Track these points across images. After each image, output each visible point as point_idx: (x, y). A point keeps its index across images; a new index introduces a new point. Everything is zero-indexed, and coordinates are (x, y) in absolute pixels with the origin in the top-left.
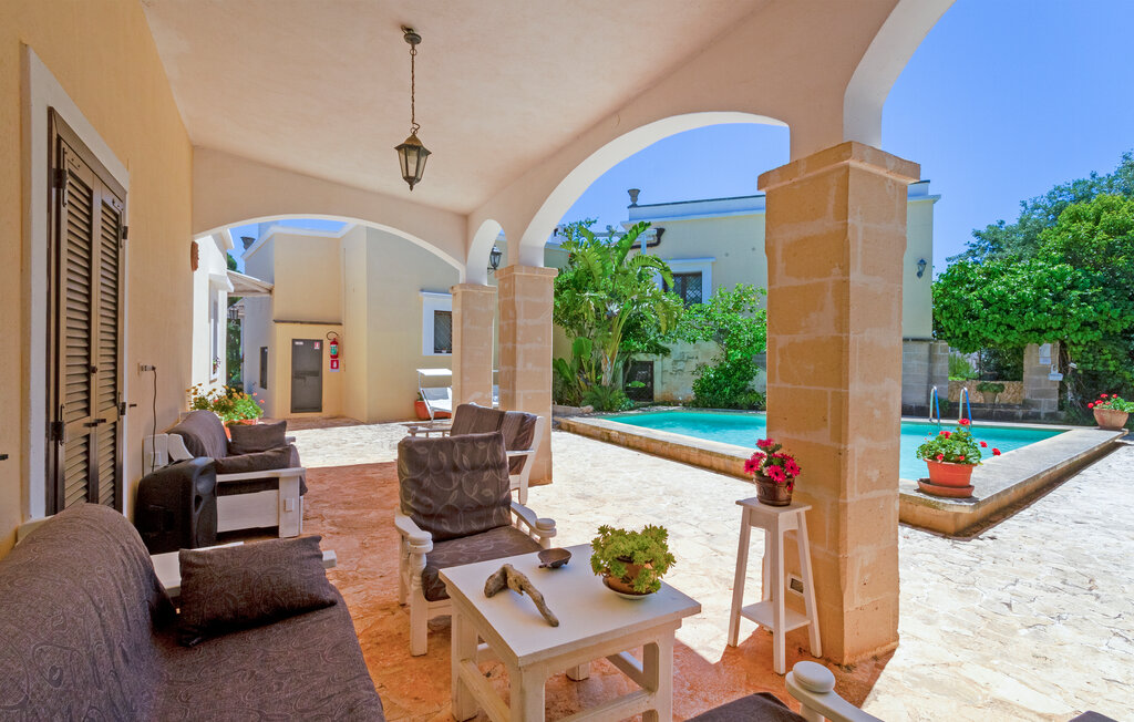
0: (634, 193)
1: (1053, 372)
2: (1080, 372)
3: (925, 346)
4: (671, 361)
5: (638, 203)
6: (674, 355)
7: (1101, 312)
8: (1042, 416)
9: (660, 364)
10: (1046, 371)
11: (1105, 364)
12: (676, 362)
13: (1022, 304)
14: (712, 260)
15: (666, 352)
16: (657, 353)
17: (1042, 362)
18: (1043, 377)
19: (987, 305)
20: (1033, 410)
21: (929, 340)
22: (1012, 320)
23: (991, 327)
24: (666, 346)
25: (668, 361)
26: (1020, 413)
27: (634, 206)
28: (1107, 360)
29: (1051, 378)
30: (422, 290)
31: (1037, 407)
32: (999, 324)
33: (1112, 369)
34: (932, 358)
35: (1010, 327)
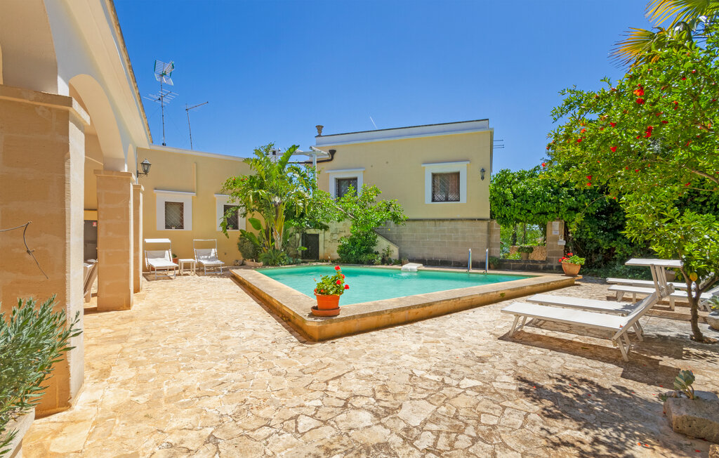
0: (320, 128)
1: (560, 240)
2: (575, 239)
3: (485, 223)
4: (330, 234)
5: (322, 135)
6: (331, 230)
7: (580, 201)
8: (554, 268)
9: (322, 235)
10: (556, 239)
11: (587, 234)
12: (332, 234)
13: (536, 197)
14: (363, 170)
15: (326, 228)
16: (321, 229)
17: (554, 233)
18: (555, 243)
19: (515, 196)
20: (549, 264)
21: (487, 220)
22: (529, 207)
23: (517, 211)
24: (326, 224)
25: (328, 234)
26: (541, 266)
27: (319, 136)
28: (588, 232)
29: (559, 244)
30: (156, 189)
31: (551, 263)
32: (522, 209)
33: (590, 237)
34: (490, 231)
35: (529, 211)
